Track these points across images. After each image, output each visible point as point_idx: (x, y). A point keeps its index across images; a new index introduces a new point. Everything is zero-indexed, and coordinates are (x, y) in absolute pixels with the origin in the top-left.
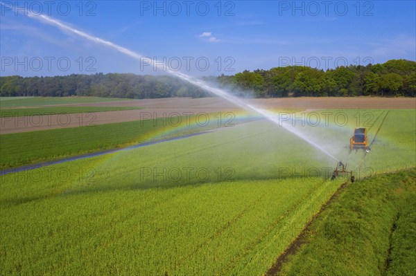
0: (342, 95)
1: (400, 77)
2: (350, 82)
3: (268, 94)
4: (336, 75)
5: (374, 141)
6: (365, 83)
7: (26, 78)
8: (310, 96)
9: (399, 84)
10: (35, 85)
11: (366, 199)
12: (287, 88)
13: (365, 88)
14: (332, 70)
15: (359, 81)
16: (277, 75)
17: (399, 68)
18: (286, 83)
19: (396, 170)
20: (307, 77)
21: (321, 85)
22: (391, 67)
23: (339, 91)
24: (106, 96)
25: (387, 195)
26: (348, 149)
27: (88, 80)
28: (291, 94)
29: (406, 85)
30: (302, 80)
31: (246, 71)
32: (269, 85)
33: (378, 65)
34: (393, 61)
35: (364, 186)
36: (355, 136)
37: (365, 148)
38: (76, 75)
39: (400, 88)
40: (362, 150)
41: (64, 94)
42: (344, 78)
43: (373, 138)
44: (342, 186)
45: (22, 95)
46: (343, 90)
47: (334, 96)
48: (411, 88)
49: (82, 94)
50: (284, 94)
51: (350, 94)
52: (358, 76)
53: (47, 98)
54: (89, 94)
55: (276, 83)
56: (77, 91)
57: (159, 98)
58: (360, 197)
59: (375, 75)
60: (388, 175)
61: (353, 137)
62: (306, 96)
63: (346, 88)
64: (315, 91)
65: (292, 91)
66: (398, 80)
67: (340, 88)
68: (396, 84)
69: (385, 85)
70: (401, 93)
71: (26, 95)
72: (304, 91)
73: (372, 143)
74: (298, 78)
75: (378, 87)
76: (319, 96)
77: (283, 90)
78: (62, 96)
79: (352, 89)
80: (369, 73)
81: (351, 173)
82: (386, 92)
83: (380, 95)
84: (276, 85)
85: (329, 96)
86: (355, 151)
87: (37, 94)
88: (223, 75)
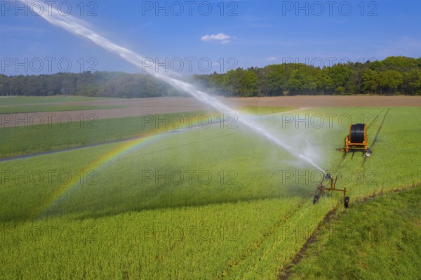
0: (338, 93)
1: (399, 75)
2: (347, 80)
3: (262, 92)
4: (332, 72)
5: (375, 141)
6: (362, 81)
7: (11, 77)
8: (305, 94)
9: (398, 82)
10: (19, 84)
11: (368, 247)
12: (281, 86)
13: (363, 86)
14: (329, 68)
15: (357, 79)
16: (271, 72)
17: (398, 65)
18: (280, 81)
19: (411, 185)
20: (303, 75)
21: (317, 82)
22: (390, 64)
23: (336, 90)
24: (93, 96)
25: (404, 233)
26: (342, 153)
27: (75, 78)
28: (285, 93)
29: (406, 82)
30: (297, 78)
31: (239, 69)
32: (263, 83)
33: (377, 63)
34: (392, 58)
35: (364, 218)
36: (351, 134)
37: (364, 151)
38: (62, 74)
39: (399, 86)
40: (361, 153)
41: (49, 93)
42: (340, 75)
43: (373, 137)
44: (327, 218)
45: (5, 95)
46: (340, 88)
47: (331, 94)
48: (410, 87)
49: (68, 93)
50: (278, 92)
51: (347, 92)
52: (356, 73)
53: (31, 97)
54: (74, 94)
55: (270, 81)
56: (62, 90)
57: (149, 97)
58: (358, 244)
59: (373, 72)
60: (402, 193)
61: (348, 136)
62: (302, 94)
63: (343, 86)
64: (311, 89)
65: (287, 89)
66: (397, 77)
67: (337, 86)
68: (395, 81)
69: (383, 83)
70: (400, 91)
71: (9, 95)
72: (299, 89)
73: (373, 144)
74: (292, 75)
75: (377, 85)
76: (315, 94)
77: (277, 88)
78: (46, 95)
79: (350, 87)
80: (368, 69)
81: (345, 191)
82: (385, 90)
83: (379, 93)
84: (270, 83)
85: (325, 94)
86: (351, 154)
87: (20, 93)
88: (215, 73)
